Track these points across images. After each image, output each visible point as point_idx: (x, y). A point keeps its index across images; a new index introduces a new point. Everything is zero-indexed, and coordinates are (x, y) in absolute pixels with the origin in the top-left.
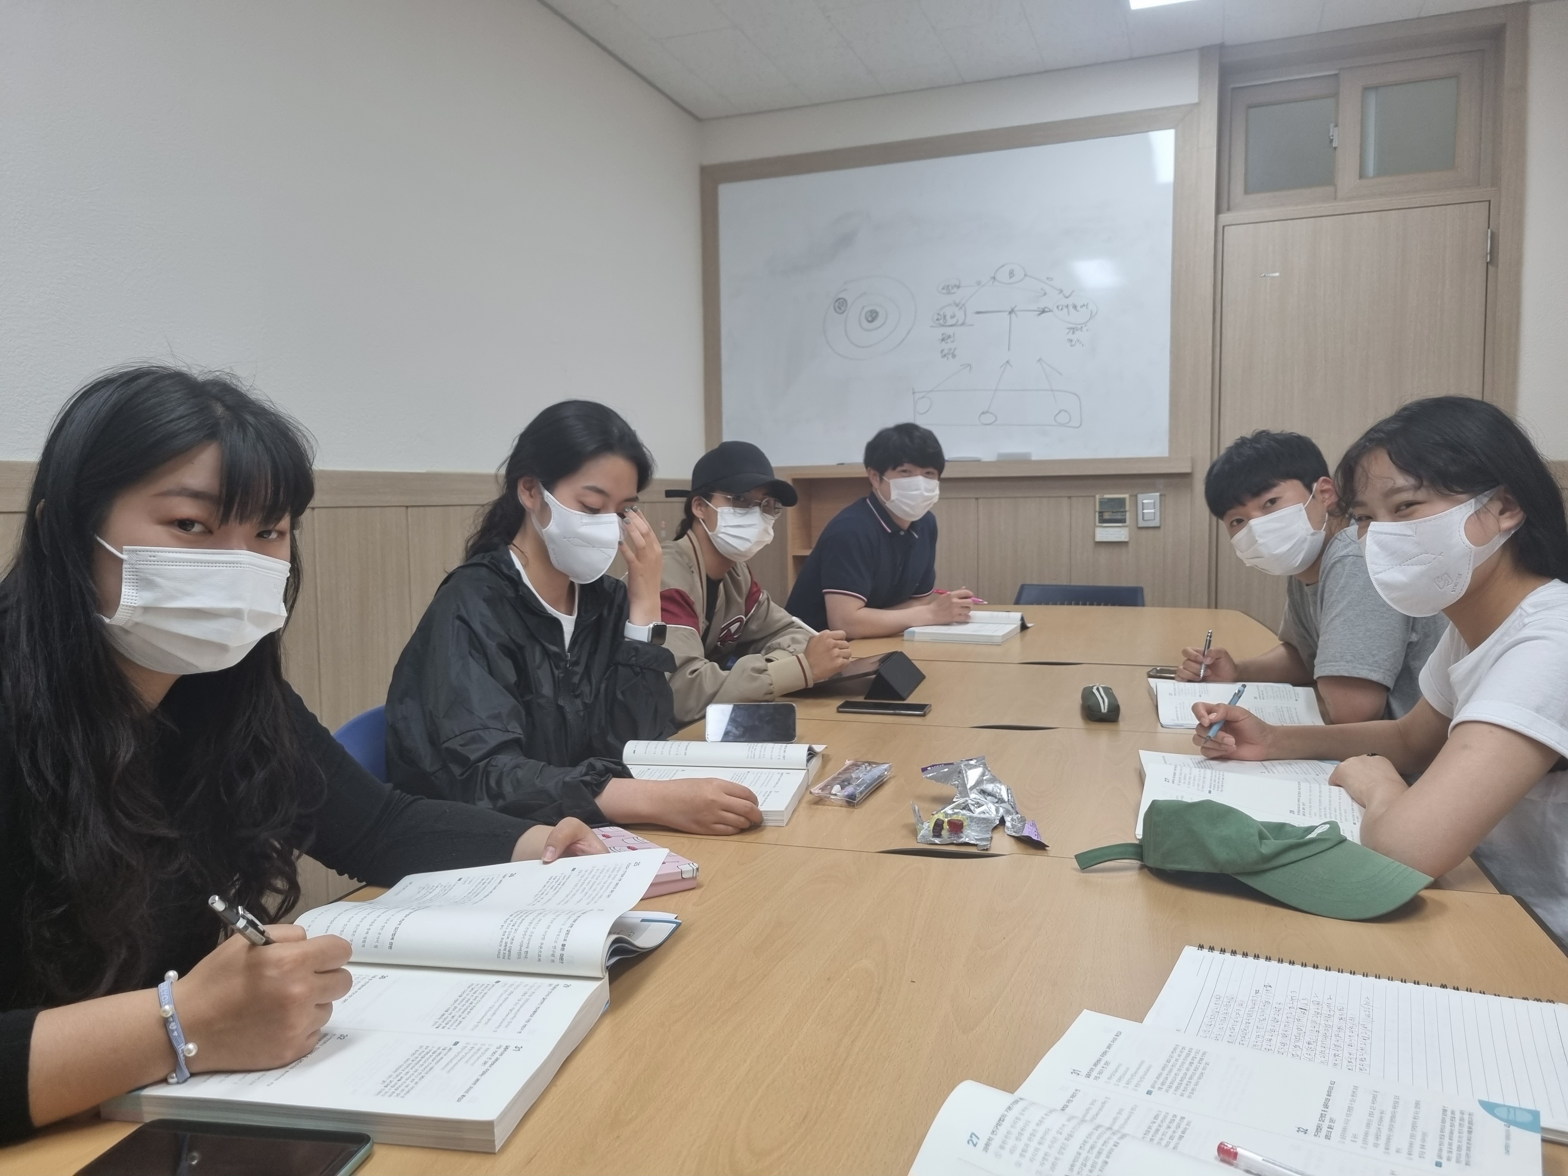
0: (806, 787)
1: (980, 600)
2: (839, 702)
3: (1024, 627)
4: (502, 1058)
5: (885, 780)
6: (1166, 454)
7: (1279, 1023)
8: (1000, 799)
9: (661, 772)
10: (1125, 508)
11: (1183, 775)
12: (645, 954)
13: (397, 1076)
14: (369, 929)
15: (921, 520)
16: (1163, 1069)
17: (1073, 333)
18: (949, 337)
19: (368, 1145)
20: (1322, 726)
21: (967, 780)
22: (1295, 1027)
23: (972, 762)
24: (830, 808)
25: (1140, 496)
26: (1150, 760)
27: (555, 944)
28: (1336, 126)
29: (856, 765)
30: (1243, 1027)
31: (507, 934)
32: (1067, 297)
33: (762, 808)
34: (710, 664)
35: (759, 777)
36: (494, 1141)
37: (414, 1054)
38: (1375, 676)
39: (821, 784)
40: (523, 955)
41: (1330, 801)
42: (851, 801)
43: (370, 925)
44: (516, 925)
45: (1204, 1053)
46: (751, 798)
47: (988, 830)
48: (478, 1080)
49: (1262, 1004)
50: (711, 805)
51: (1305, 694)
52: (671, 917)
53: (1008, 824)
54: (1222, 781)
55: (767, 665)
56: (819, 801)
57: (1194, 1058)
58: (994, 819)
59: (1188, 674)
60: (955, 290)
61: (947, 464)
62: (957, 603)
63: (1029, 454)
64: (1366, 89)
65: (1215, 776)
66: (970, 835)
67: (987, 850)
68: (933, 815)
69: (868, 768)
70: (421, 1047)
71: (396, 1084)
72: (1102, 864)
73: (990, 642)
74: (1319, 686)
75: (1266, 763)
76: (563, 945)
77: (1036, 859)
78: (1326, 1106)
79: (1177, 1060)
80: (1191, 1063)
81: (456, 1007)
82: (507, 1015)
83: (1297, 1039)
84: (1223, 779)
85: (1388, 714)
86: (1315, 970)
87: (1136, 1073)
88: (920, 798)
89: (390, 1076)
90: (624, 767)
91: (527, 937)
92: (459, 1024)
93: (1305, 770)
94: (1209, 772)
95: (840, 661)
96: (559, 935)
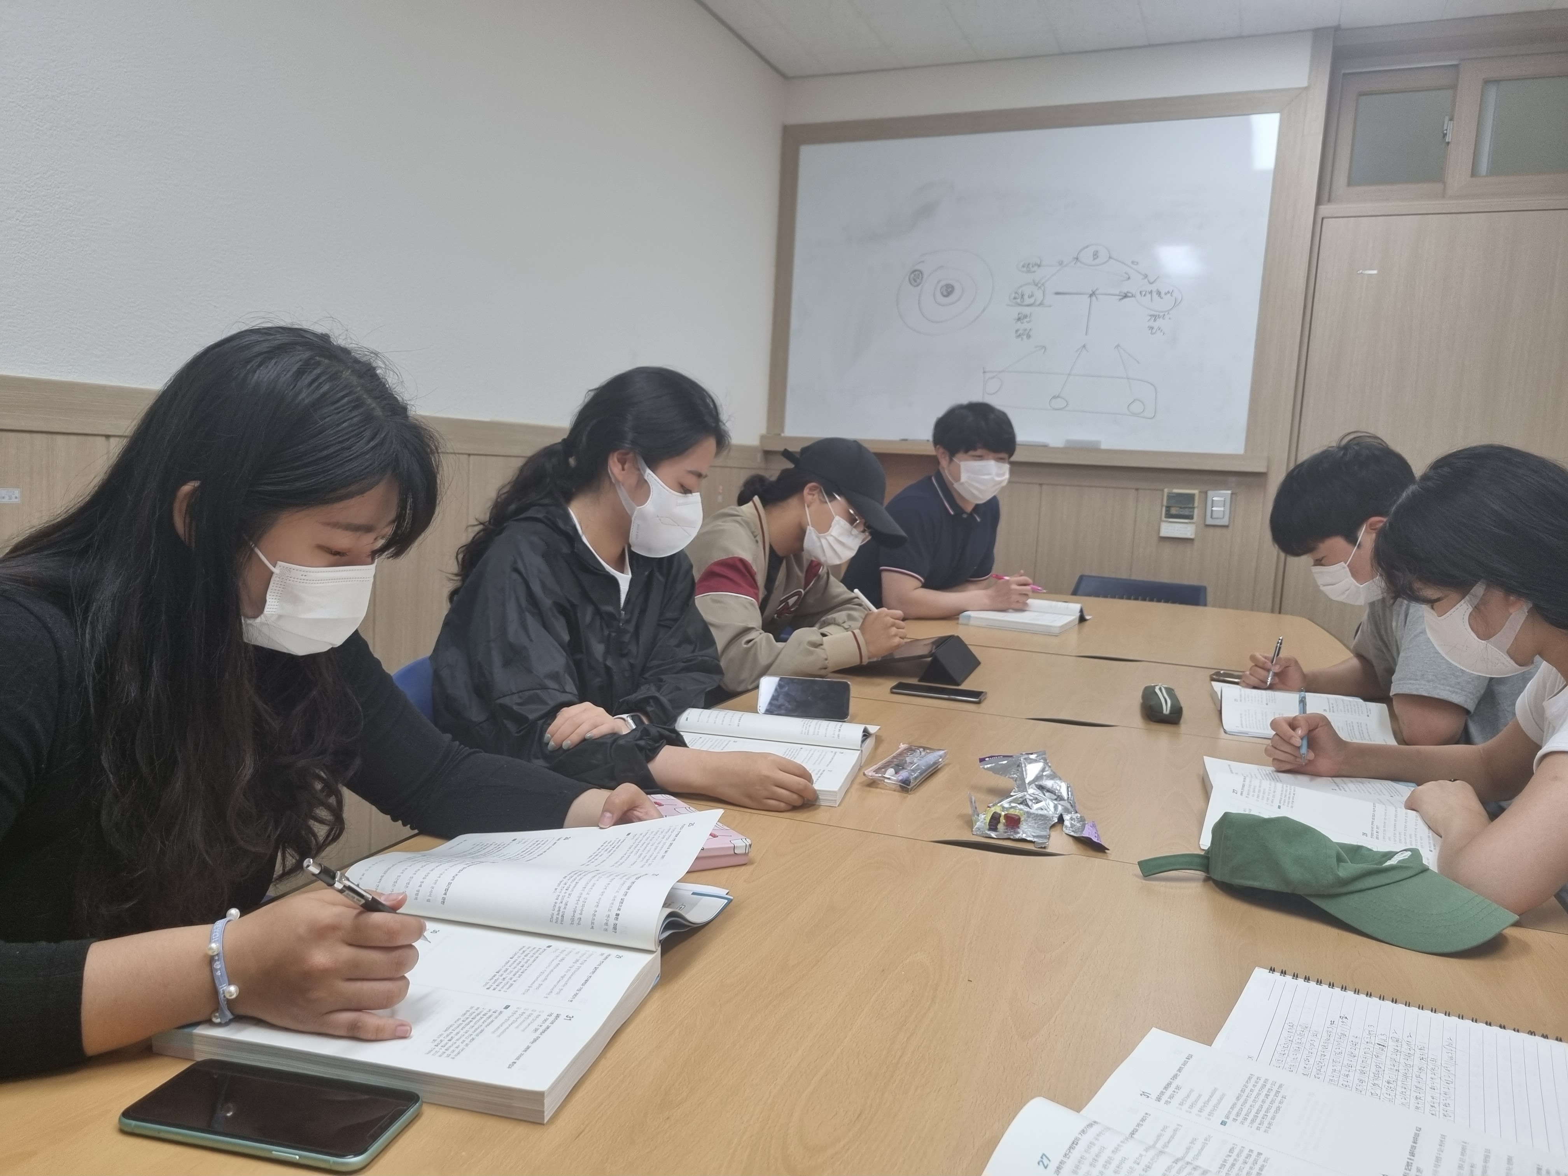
0: (859, 768)
1: (1039, 588)
2: (894, 683)
3: (1082, 619)
4: (553, 1027)
5: (939, 767)
6: (1241, 451)
7: (1356, 1058)
8: (1059, 796)
9: (713, 742)
10: (1193, 504)
11: (1252, 787)
12: (694, 930)
13: (448, 1036)
14: (423, 882)
15: (985, 504)
16: (1238, 1098)
17: (1155, 320)
18: (1026, 317)
19: (417, 1104)
20: (1394, 746)
21: (1026, 774)
22: (1373, 1064)
23: (1033, 757)
24: (883, 791)
25: (1210, 493)
26: (1215, 767)
27: (609, 913)
28: (1451, 119)
29: (911, 750)
30: (1318, 1059)
31: (560, 898)
32: (1151, 283)
33: (817, 786)
34: (765, 634)
35: (813, 754)
36: (543, 1112)
37: (465, 1014)
38: (1456, 699)
39: (875, 766)
40: (576, 921)
41: (1406, 827)
42: (905, 786)
43: (424, 878)
44: (570, 889)
45: (1281, 1086)
46: (807, 776)
47: (1046, 828)
48: (528, 1048)
49: (1337, 1036)
50: (765, 780)
51: (1377, 710)
52: (723, 892)
53: (1067, 823)
54: (1293, 797)
55: (822, 640)
56: (872, 784)
57: (1270, 1090)
58: (1053, 817)
59: (1254, 680)
60: (1036, 268)
61: (1018, 448)
62: (1016, 590)
63: (1099, 443)
64: (1487, 82)
65: (1286, 791)
66: (1026, 831)
67: (1045, 848)
68: (989, 807)
69: (923, 754)
70: (472, 1008)
71: (446, 1044)
72: (1165, 873)
73: (1048, 632)
74: (1394, 703)
75: (1337, 780)
76: (618, 915)
77: (1096, 862)
78: (1412, 1154)
79: (1252, 1090)
80: (1267, 1096)
81: (507, 969)
82: (558, 982)
83: (1376, 1076)
84: (1294, 794)
85: (1466, 738)
86: (1394, 1004)
87: (1209, 1100)
88: (976, 788)
89: (440, 1035)
90: (677, 734)
91: (581, 903)
92: (510, 987)
93: (1379, 791)
94: (1279, 785)
95: (897, 640)
96: (613, 904)
